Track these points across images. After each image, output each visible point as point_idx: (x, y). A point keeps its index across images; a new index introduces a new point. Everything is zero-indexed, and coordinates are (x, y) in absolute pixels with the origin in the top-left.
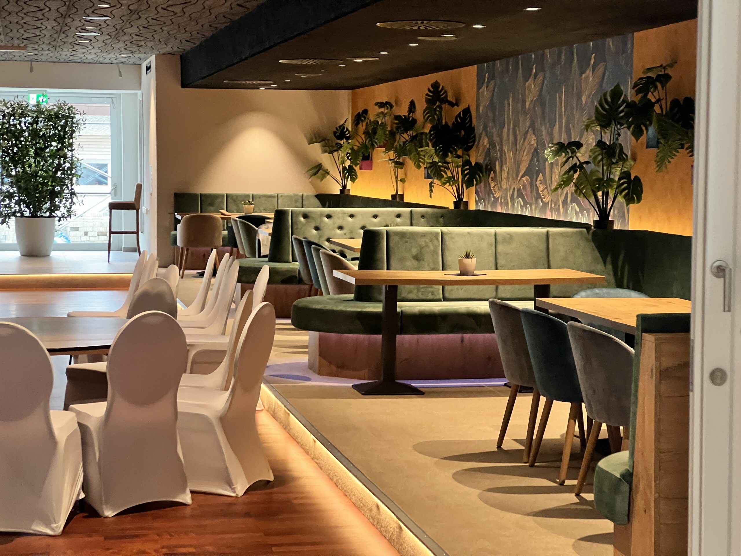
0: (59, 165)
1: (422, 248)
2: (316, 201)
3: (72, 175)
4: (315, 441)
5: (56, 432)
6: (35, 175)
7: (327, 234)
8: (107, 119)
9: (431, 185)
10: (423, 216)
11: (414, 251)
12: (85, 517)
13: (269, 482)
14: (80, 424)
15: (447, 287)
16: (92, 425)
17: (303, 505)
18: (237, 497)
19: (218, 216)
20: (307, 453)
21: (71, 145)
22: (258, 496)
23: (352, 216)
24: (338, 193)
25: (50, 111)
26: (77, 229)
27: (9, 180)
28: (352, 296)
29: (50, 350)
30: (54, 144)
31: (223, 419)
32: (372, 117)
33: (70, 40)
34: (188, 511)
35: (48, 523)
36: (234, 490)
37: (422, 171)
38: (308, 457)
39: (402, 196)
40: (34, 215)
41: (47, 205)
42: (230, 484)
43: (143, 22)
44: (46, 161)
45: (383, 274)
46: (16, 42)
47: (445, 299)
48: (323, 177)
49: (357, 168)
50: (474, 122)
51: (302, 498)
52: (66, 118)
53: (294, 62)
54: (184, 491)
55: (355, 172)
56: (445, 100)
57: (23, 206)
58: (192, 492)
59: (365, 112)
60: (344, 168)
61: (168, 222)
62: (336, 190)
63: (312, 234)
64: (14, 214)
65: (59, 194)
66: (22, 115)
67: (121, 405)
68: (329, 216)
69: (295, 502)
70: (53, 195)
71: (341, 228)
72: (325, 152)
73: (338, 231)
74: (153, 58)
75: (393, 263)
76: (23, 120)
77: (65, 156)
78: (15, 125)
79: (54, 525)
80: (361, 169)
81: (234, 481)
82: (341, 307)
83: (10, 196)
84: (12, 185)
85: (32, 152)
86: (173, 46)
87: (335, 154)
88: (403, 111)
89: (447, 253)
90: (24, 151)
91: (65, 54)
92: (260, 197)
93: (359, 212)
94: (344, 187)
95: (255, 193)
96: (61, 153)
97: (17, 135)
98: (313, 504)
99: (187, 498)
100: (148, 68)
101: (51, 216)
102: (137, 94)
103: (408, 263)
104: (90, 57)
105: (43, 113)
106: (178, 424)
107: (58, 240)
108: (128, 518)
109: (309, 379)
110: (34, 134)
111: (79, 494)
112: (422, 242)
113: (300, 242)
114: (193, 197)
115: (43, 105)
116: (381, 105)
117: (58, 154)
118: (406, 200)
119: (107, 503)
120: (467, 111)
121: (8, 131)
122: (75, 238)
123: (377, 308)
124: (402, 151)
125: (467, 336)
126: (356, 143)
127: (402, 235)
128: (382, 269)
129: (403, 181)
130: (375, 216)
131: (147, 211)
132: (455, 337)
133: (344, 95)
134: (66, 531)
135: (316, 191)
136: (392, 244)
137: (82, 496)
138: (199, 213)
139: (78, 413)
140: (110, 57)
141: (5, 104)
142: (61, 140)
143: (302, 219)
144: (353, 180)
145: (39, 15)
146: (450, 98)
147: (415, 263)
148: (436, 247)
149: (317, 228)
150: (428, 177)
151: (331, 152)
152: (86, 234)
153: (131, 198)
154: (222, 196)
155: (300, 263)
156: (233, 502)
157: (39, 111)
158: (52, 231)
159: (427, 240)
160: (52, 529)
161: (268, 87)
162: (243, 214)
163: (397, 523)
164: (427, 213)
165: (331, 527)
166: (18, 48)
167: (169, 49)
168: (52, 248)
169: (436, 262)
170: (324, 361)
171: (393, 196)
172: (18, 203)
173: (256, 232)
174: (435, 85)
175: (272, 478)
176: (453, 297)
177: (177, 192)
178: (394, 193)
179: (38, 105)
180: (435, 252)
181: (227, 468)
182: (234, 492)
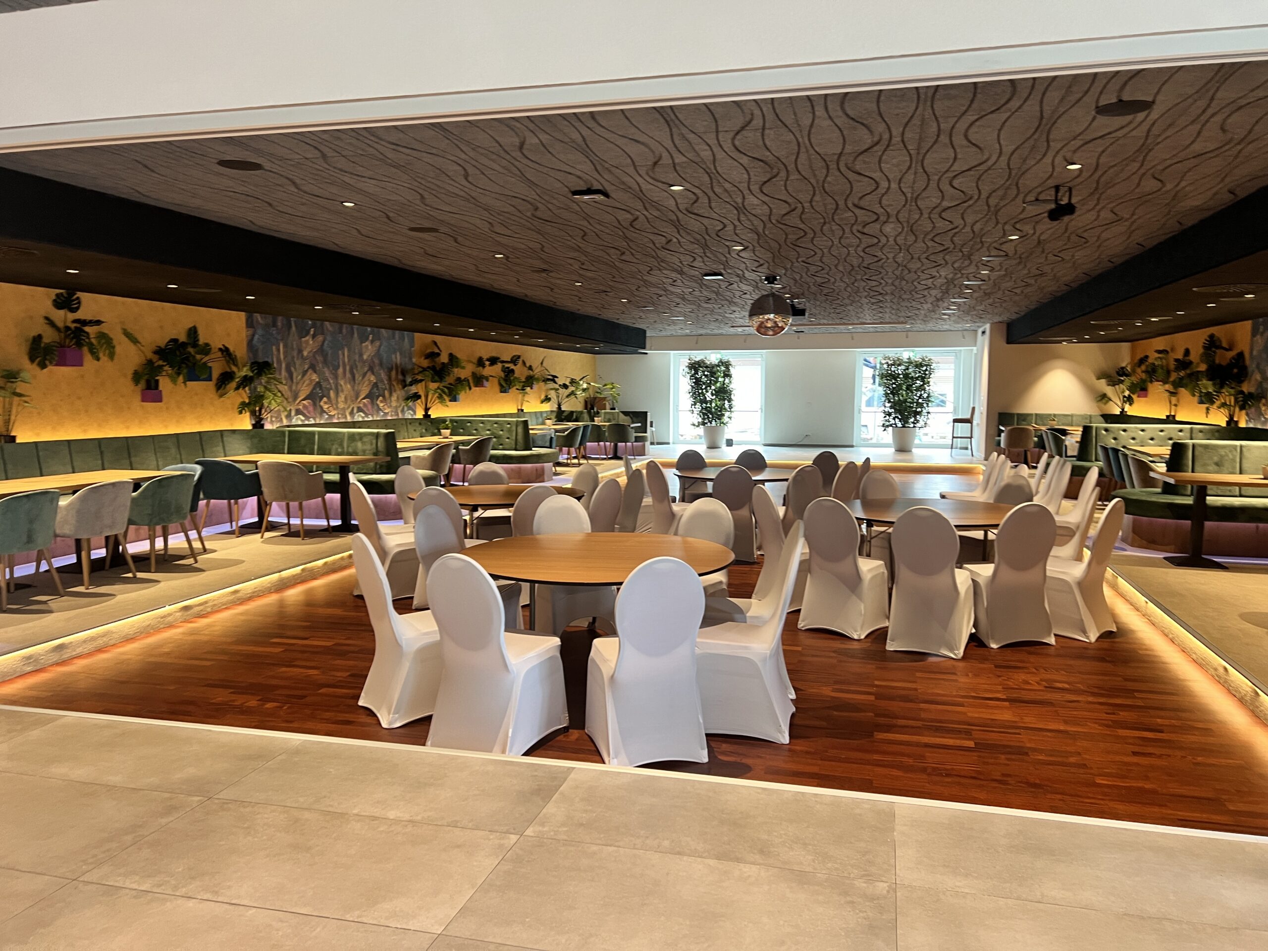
0: (921, 395)
1: (1222, 456)
2: (1101, 419)
3: (929, 401)
4: (1147, 602)
5: (959, 586)
6: (905, 401)
7: (1124, 443)
8: (952, 366)
9: (1208, 409)
10: (1201, 431)
11: (1216, 459)
12: (976, 646)
13: (1111, 632)
14: (973, 580)
15: (1243, 488)
16: (981, 581)
17: (1149, 655)
18: (1090, 643)
19: (1031, 428)
20: (1138, 610)
21: (928, 382)
22: (1105, 644)
23: (1143, 430)
24: (1119, 413)
25: (916, 362)
26: (926, 434)
27: (889, 405)
28: (1159, 490)
29: (956, 526)
30: (918, 382)
31: (1080, 584)
32: (1150, 360)
33: (936, 316)
34: (1052, 651)
35: (952, 650)
36: (1088, 637)
37: (1196, 399)
38: (1139, 613)
39: (1174, 416)
40: (904, 427)
41: (912, 420)
42: (1084, 632)
43: (991, 301)
44: (913, 393)
45: (1188, 475)
46: (902, 319)
47: (1241, 496)
48: (1106, 403)
49: (1134, 397)
50: (1248, 362)
51: (1146, 650)
52: (927, 365)
53: (1102, 322)
54: (1049, 635)
55: (1132, 399)
56: (1221, 347)
57: (897, 420)
58: (1056, 635)
59: (1147, 357)
60: (1124, 397)
61: (994, 431)
62: (1117, 411)
63: (1112, 443)
64: (891, 425)
65: (919, 413)
66: (899, 365)
67: (1004, 568)
68: (1125, 431)
69: (1141, 652)
70: (917, 413)
71: (1133, 439)
72: (1108, 385)
73: (1132, 441)
74: (987, 327)
75: (1197, 468)
76: (899, 368)
77: (924, 390)
78: (894, 371)
79: (956, 652)
80: (1139, 397)
81: (1088, 630)
82: (1154, 499)
83: (890, 414)
84: (891, 407)
85: (904, 387)
86: (1005, 317)
87: (1117, 387)
88: (1180, 356)
89: (1244, 461)
90: (899, 387)
91: (930, 325)
92: (1059, 415)
93: (1147, 428)
94: (1123, 409)
95: (1056, 413)
96: (922, 387)
97: (894, 376)
98: (1155, 656)
99: (1052, 640)
100: (984, 332)
101: (914, 427)
102: (972, 350)
103: (1211, 468)
104: (946, 327)
105: (912, 363)
106: (1046, 585)
107: (917, 441)
108: (1008, 651)
109: (1125, 550)
110: (906, 376)
111: (971, 630)
112: (1222, 452)
113: (1105, 449)
114: (1011, 415)
115: (912, 358)
116: (1159, 352)
117: (921, 388)
118: (1177, 419)
119: (993, 638)
120: (1241, 355)
121: (891, 374)
122: (926, 440)
123: (1189, 501)
124: (1178, 384)
125: (1261, 525)
126: (1134, 379)
127: (1206, 447)
128: (1188, 472)
129: (1176, 405)
130: (1162, 431)
131: (978, 424)
132: (1252, 525)
133: (1125, 345)
134: (964, 658)
135: (1101, 410)
136: (1197, 453)
137: (974, 631)
138: (1016, 426)
139: (970, 571)
140: (959, 326)
141: (889, 359)
142: (923, 379)
143: (1104, 432)
144: (1130, 404)
145: (922, 300)
146: (1225, 345)
147: (1216, 468)
148: (1235, 457)
149: (1115, 439)
150: (1201, 402)
151: (1114, 385)
152: (932, 437)
153: (968, 416)
154: (1031, 415)
155: (1104, 463)
156: (1086, 647)
157: (910, 362)
158: (914, 436)
159: (1227, 451)
160: (955, 654)
161: (1070, 342)
162: (1049, 427)
163: (1251, 688)
164: (1205, 429)
165: (1180, 680)
166: (902, 323)
167: (1000, 319)
168: (914, 446)
169: (1234, 468)
170: (1137, 537)
171: (1167, 416)
172: (894, 419)
173: (1063, 441)
174: (1212, 336)
175: (1115, 630)
176: (1247, 494)
177: (1001, 412)
178: (1168, 414)
179: (909, 359)
180: (1234, 460)
181: (1082, 620)
182: (1088, 639)
